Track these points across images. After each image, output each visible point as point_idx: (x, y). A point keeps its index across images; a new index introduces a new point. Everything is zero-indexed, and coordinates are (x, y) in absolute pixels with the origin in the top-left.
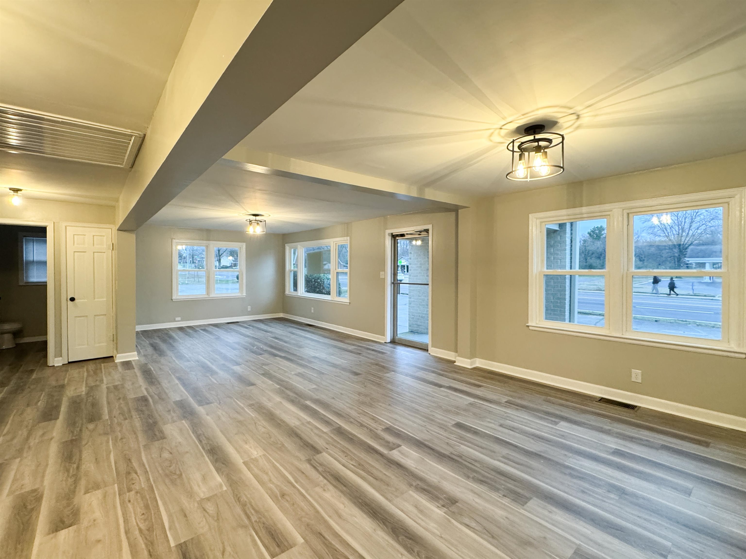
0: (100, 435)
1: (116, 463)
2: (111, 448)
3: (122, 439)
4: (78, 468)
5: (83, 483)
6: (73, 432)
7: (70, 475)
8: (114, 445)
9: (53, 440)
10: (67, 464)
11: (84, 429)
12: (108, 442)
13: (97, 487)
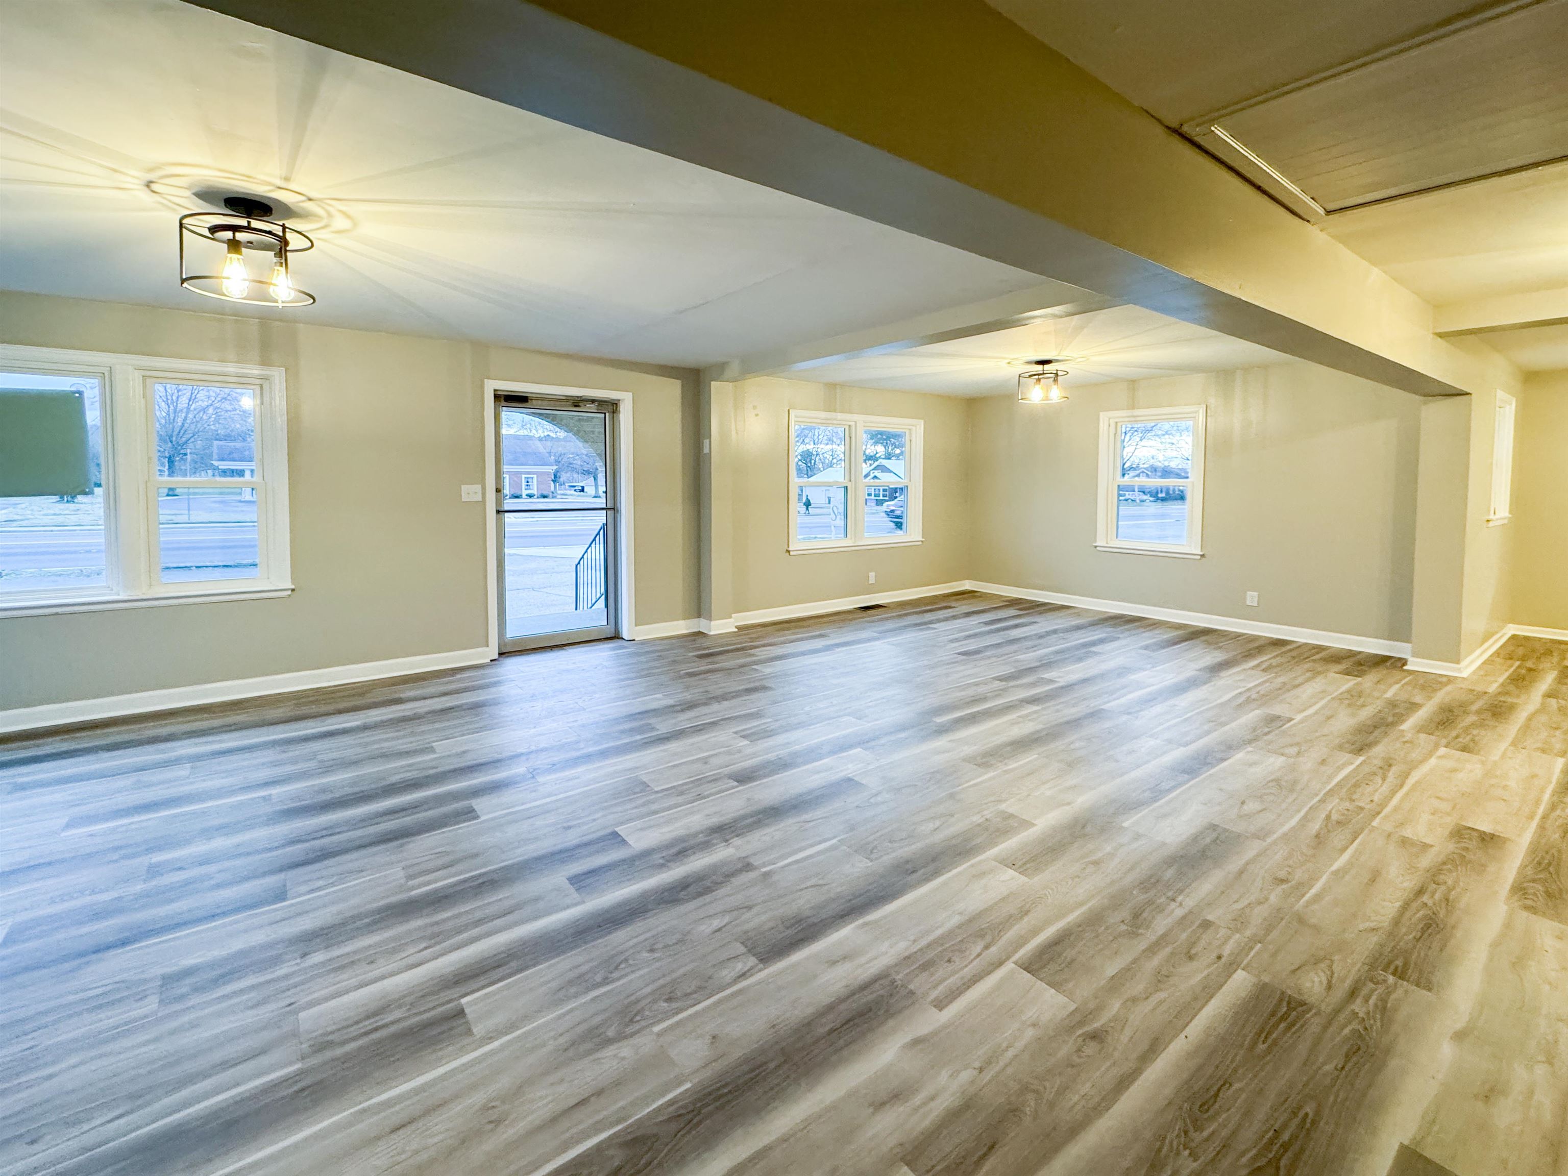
0: (1316, 929)
1: (1344, 849)
2: (1324, 879)
3: (1283, 881)
4: (1420, 892)
5: (1426, 861)
6: (1383, 1008)
7: (1443, 888)
8: (1313, 880)
9: (1459, 1026)
10: (1442, 914)
11: (1340, 992)
12: (1317, 898)
13: (1404, 842)
